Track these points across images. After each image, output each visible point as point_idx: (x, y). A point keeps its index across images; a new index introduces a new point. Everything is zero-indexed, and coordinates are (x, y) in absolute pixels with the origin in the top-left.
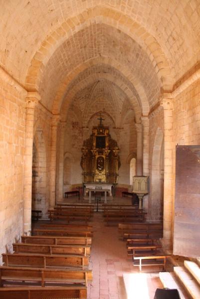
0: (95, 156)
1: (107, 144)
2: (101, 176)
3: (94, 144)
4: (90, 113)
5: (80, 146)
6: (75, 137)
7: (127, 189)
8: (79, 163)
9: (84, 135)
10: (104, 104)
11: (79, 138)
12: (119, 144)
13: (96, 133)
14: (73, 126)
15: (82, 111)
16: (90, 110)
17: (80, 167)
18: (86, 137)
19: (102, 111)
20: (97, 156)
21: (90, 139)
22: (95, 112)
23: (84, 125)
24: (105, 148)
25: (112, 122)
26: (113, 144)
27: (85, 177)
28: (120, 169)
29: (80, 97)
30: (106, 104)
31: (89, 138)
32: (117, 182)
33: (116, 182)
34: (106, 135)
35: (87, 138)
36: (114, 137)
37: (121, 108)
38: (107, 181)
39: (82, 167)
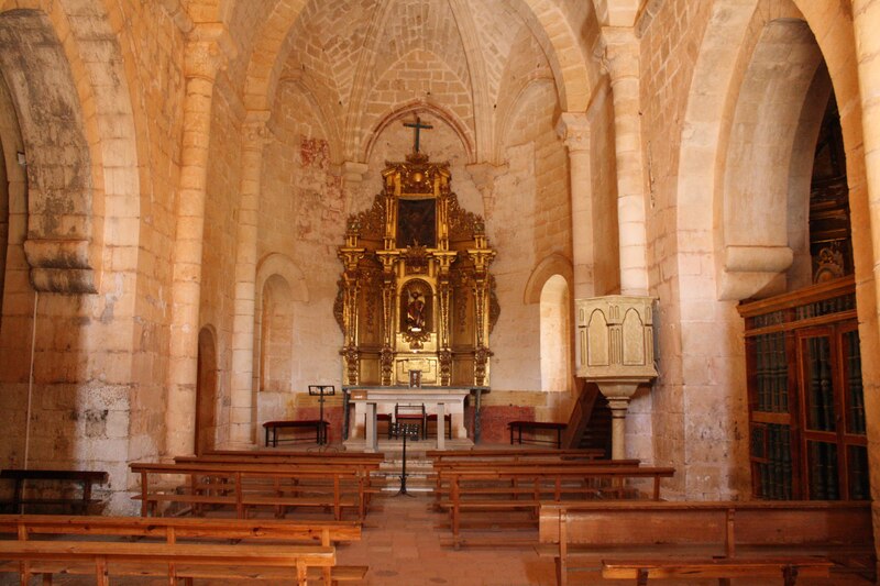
0: (393, 277)
1: (442, 229)
2: (421, 358)
3: (391, 230)
4: (375, 108)
5: (332, 237)
6: (313, 199)
7: (528, 411)
8: (328, 305)
9: (349, 194)
10: (428, 75)
11: (326, 203)
12: (491, 228)
13: (398, 185)
14: (304, 154)
15: (341, 98)
16: (374, 97)
17: (332, 321)
18: (360, 203)
19: (423, 100)
20: (402, 280)
21: (376, 209)
22: (393, 105)
23: (349, 154)
24: (433, 246)
25: (459, 143)
26: (468, 227)
27: (351, 362)
28: (497, 328)
29: (332, 42)
30: (439, 75)
31: (369, 206)
32: (485, 383)
33: (480, 380)
34: (437, 193)
35: (363, 209)
36: (469, 199)
37: (497, 86)
38: (444, 381)
39: (340, 321)
